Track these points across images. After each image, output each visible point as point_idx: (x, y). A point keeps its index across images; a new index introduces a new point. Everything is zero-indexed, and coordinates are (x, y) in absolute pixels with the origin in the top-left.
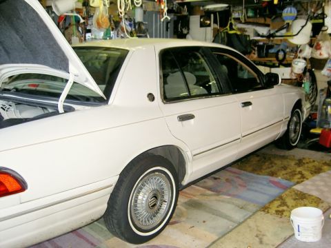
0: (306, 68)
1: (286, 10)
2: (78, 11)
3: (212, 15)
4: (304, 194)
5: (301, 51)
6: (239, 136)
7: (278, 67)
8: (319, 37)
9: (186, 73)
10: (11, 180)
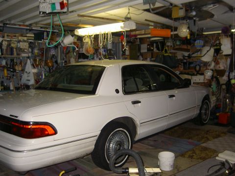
0: (213, 75)
1: (197, 41)
2: (75, 43)
3: (155, 44)
4: (207, 148)
5: (209, 65)
6: (167, 114)
7: (196, 75)
8: (218, 57)
9: (136, 79)
10: (51, 129)
